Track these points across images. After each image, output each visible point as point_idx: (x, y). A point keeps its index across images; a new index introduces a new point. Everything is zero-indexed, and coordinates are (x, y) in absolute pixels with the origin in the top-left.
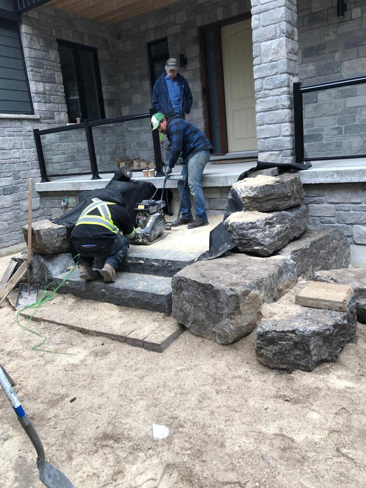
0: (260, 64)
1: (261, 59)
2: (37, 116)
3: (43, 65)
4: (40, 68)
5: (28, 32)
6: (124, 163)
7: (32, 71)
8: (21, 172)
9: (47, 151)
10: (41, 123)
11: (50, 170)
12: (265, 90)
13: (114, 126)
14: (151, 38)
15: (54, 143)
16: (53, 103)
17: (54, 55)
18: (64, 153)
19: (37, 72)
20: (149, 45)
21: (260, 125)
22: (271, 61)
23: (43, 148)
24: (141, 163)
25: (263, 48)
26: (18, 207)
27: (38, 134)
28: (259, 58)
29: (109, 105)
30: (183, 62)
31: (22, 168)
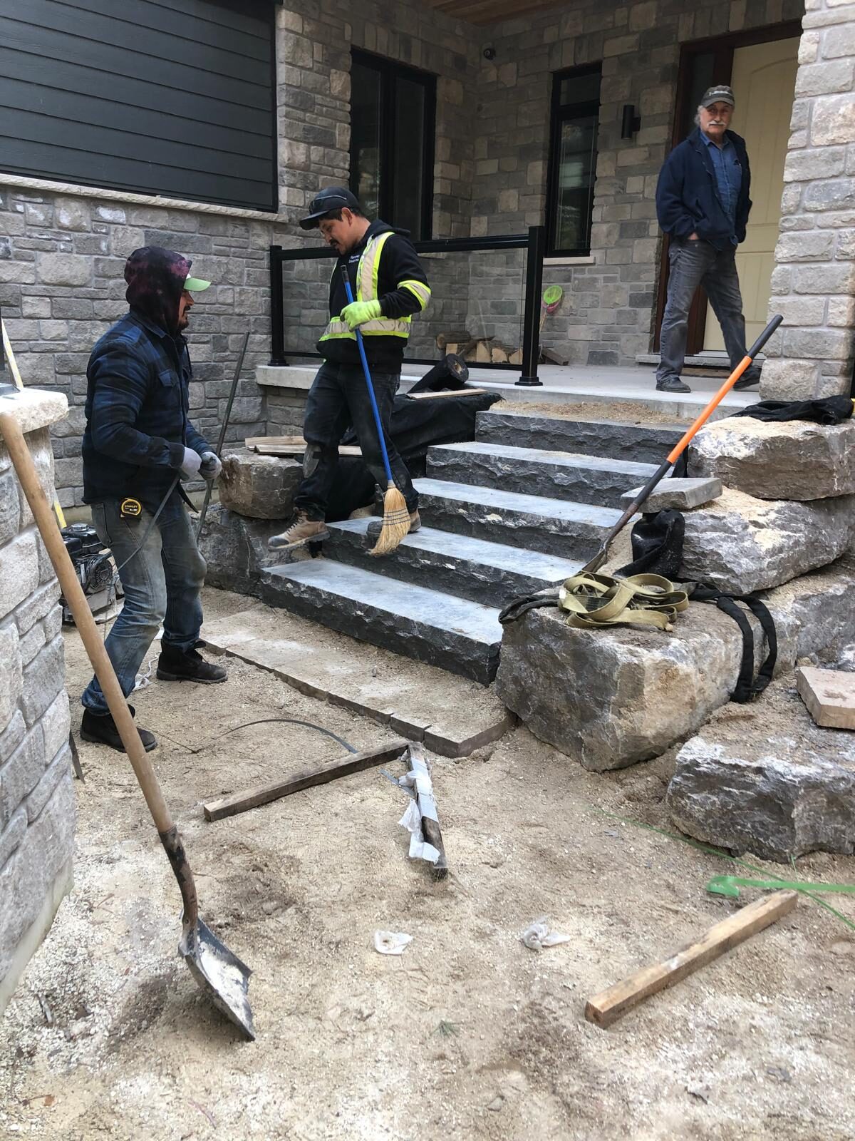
0: (804, 148)
1: (809, 137)
2: (282, 217)
3: (314, 103)
4: (305, 110)
5: (292, 28)
6: (455, 346)
7: (286, 116)
8: (231, 337)
9: (293, 296)
10: (289, 233)
11: (293, 339)
12: (806, 211)
13: (448, 258)
14: (566, 60)
15: (311, 281)
17: (339, 83)
19: (299, 120)
20: (559, 76)
21: (780, 294)
22: (833, 143)
23: (284, 290)
24: (494, 351)
25: (817, 110)
26: (214, 411)
27: (278, 257)
28: (804, 133)
29: (443, 208)
30: (631, 124)
31: (234, 328)
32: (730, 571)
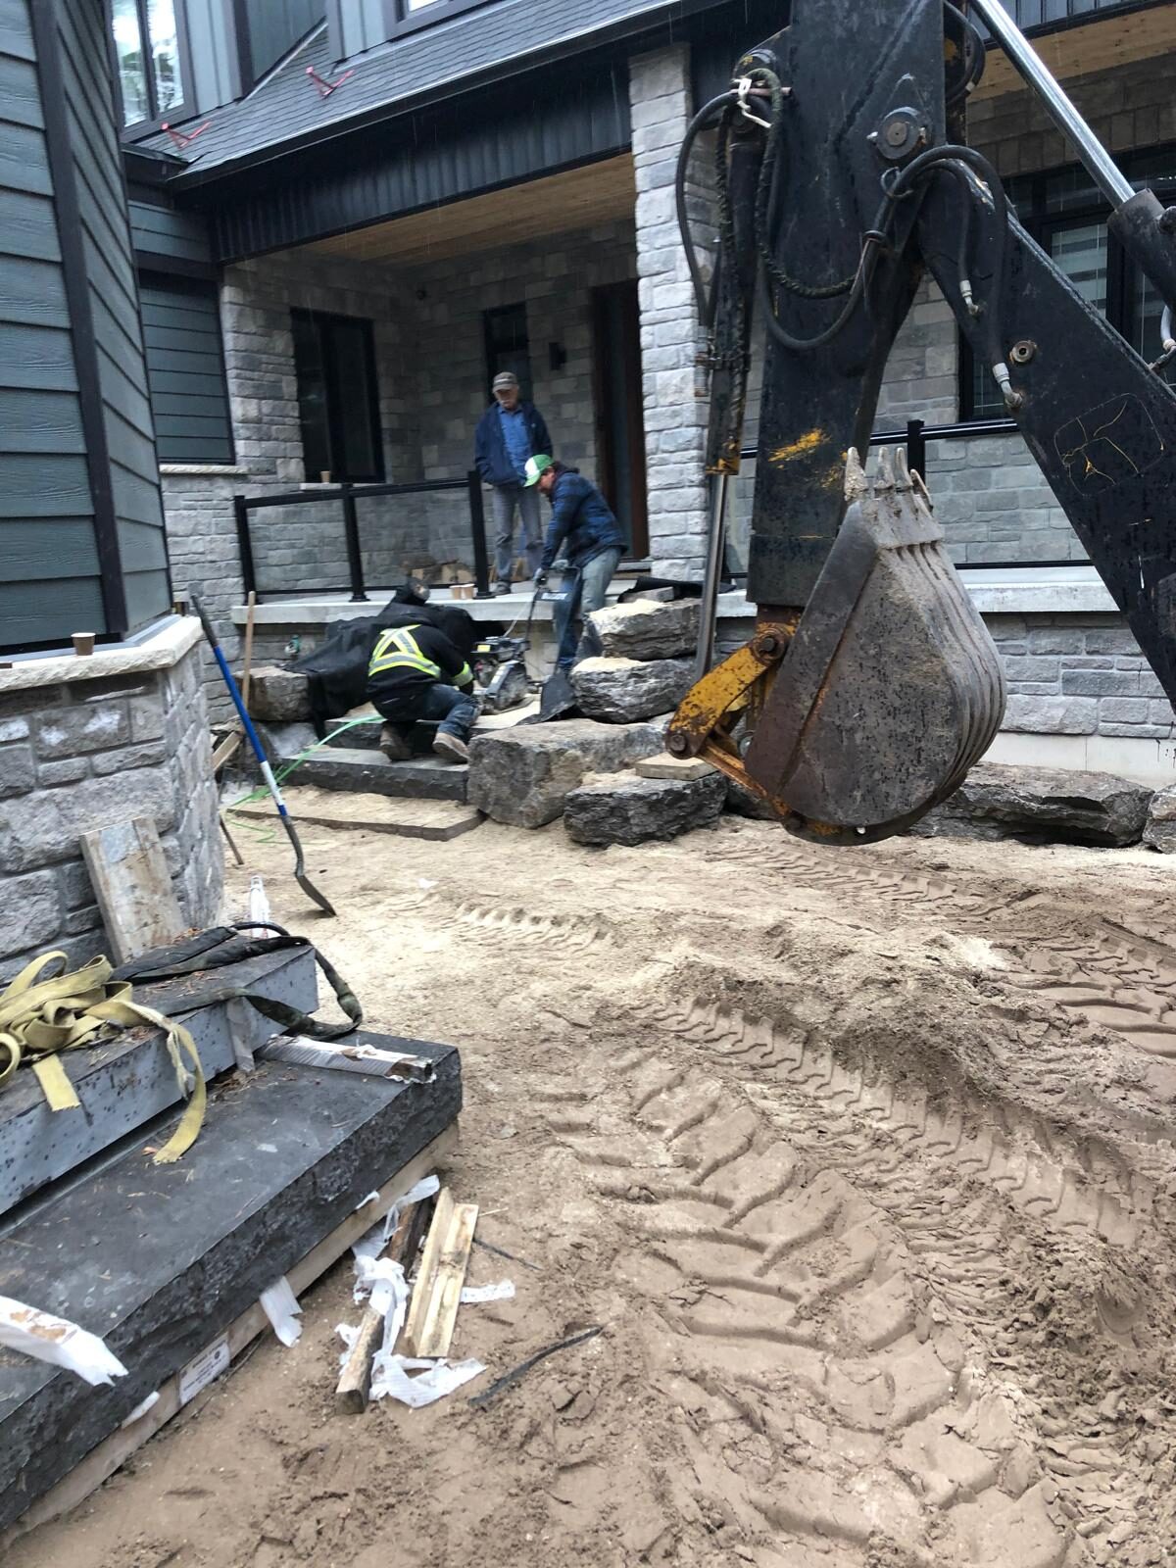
0: (654, 407)
1: (656, 399)
2: (241, 468)
3: (261, 363)
4: (253, 370)
5: (234, 301)
6: (422, 571)
7: (237, 377)
8: (206, 583)
9: (259, 540)
10: (248, 482)
11: (263, 579)
12: (664, 451)
14: (493, 300)
15: (274, 524)
16: (276, 439)
17: (282, 342)
18: (292, 546)
19: (249, 379)
20: (489, 315)
23: (251, 535)
24: (460, 572)
25: (659, 382)
27: (242, 506)
28: (653, 397)
29: (393, 442)
30: (558, 358)
31: (208, 574)
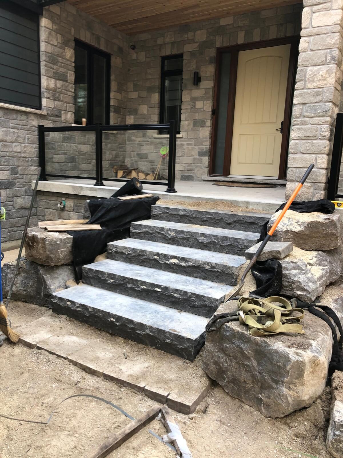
0: (302, 89)
1: (305, 84)
2: (44, 112)
3: (58, 61)
4: (54, 64)
5: (47, 26)
6: (122, 171)
7: (46, 66)
8: (20, 168)
9: (49, 149)
10: (47, 119)
11: (49, 169)
12: (305, 117)
13: (117, 133)
14: (167, 52)
15: (58, 142)
16: (62, 101)
17: (69, 53)
18: (65, 154)
19: (51, 68)
20: (164, 58)
21: (294, 153)
22: (317, 87)
23: (45, 146)
24: (140, 174)
25: (309, 73)
26: (11, 203)
27: (42, 131)
28: (303, 82)
29: (114, 112)
30: (197, 80)
31: (21, 163)
32: (306, 290)
